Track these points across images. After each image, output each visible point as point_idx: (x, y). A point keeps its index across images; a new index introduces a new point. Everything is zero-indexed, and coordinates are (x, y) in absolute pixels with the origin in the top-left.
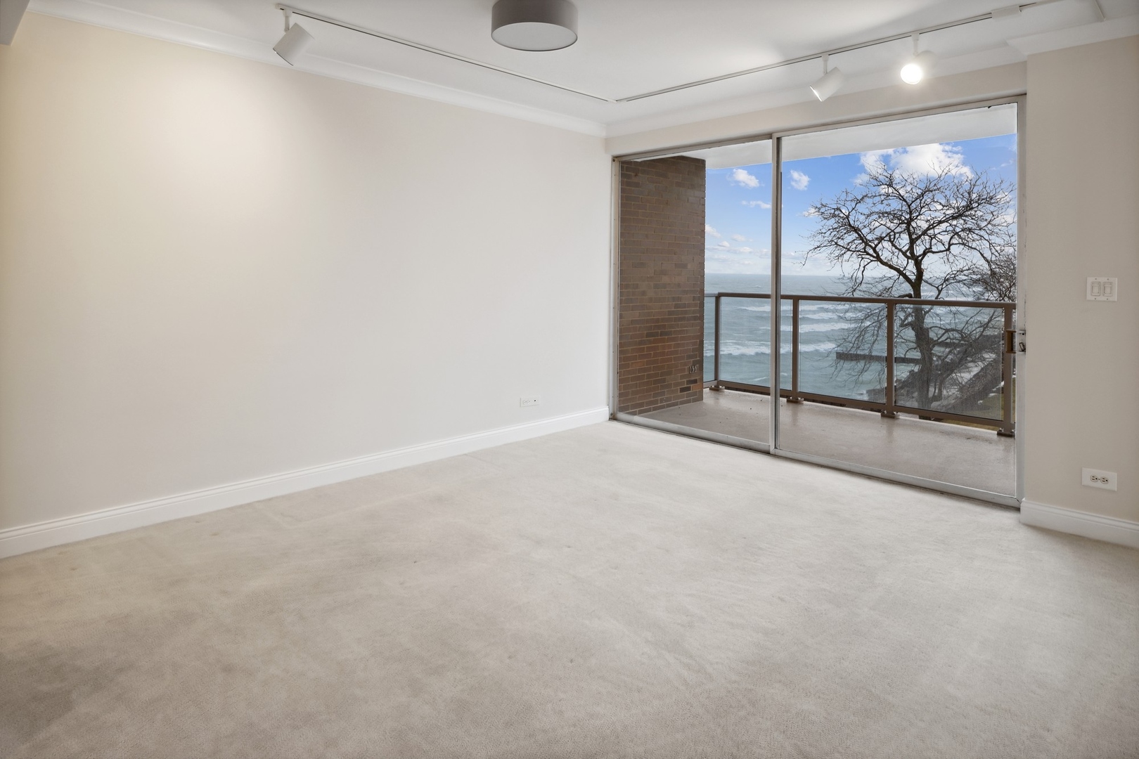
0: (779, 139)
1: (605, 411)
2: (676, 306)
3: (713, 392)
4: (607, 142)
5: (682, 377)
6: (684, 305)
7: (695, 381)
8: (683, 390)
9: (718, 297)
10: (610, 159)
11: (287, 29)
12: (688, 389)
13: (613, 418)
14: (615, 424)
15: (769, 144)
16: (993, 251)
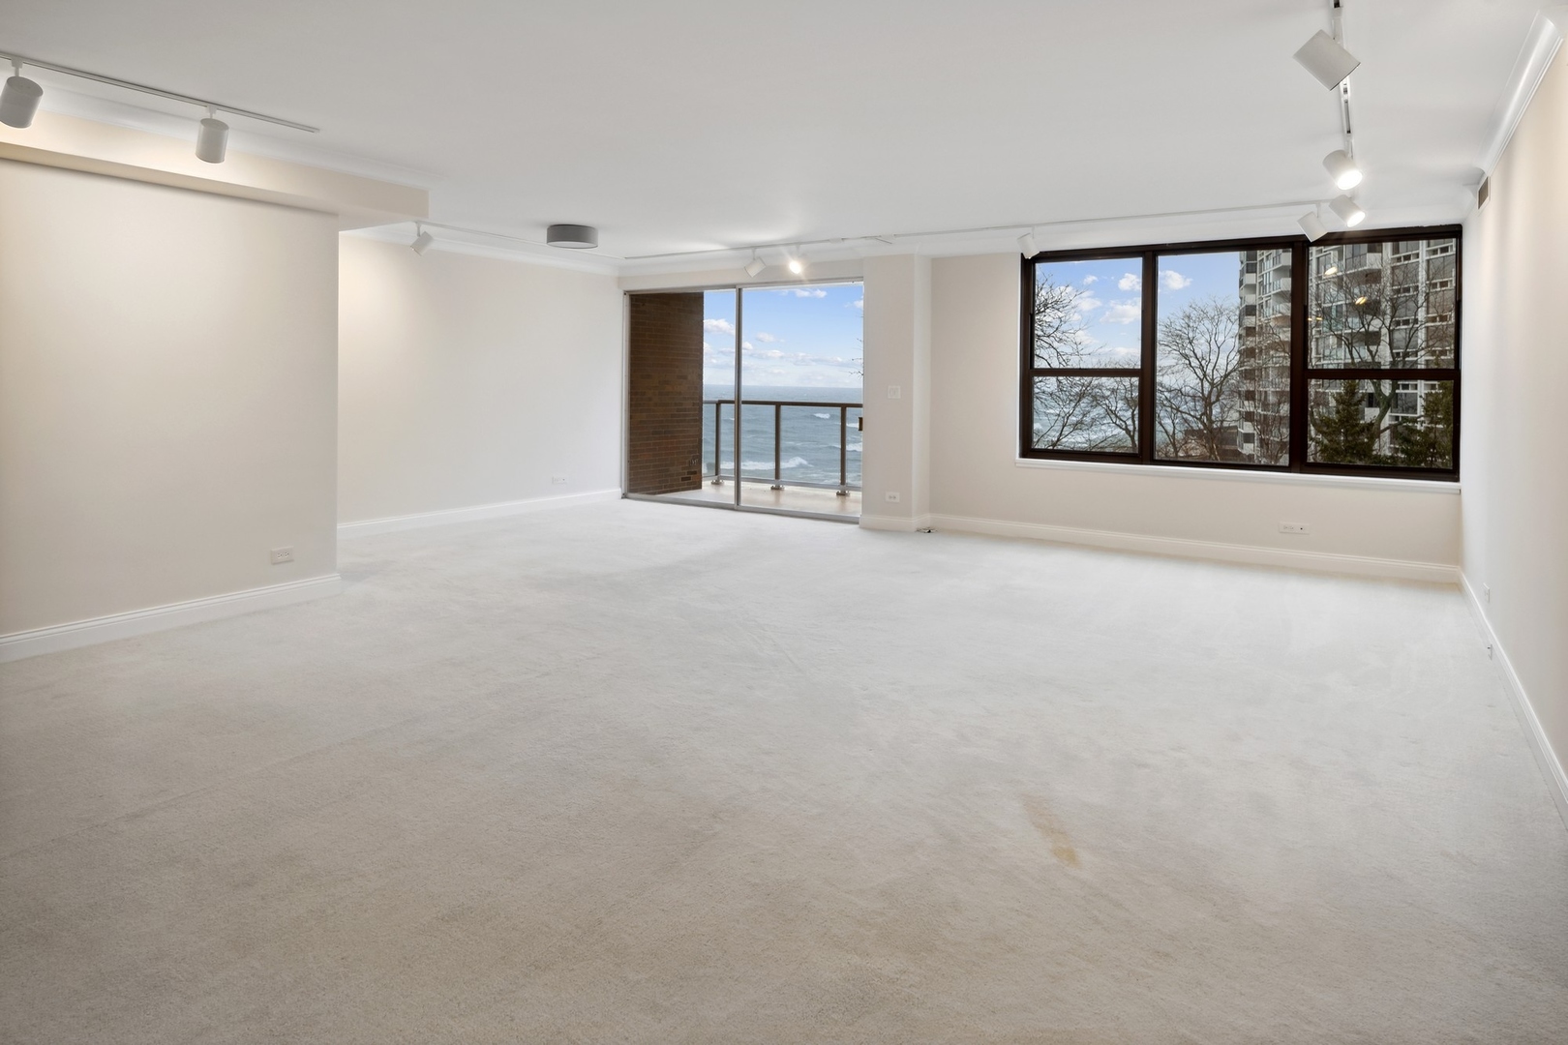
0: (740, 290)
1: (619, 491)
2: (678, 410)
3: (714, 486)
4: (620, 280)
5: (683, 468)
6: (685, 410)
7: (695, 473)
8: (683, 479)
9: (719, 404)
10: (622, 293)
11: (419, 235)
12: (689, 478)
13: (625, 496)
14: (626, 500)
15: (733, 292)
16: (1061, 360)
